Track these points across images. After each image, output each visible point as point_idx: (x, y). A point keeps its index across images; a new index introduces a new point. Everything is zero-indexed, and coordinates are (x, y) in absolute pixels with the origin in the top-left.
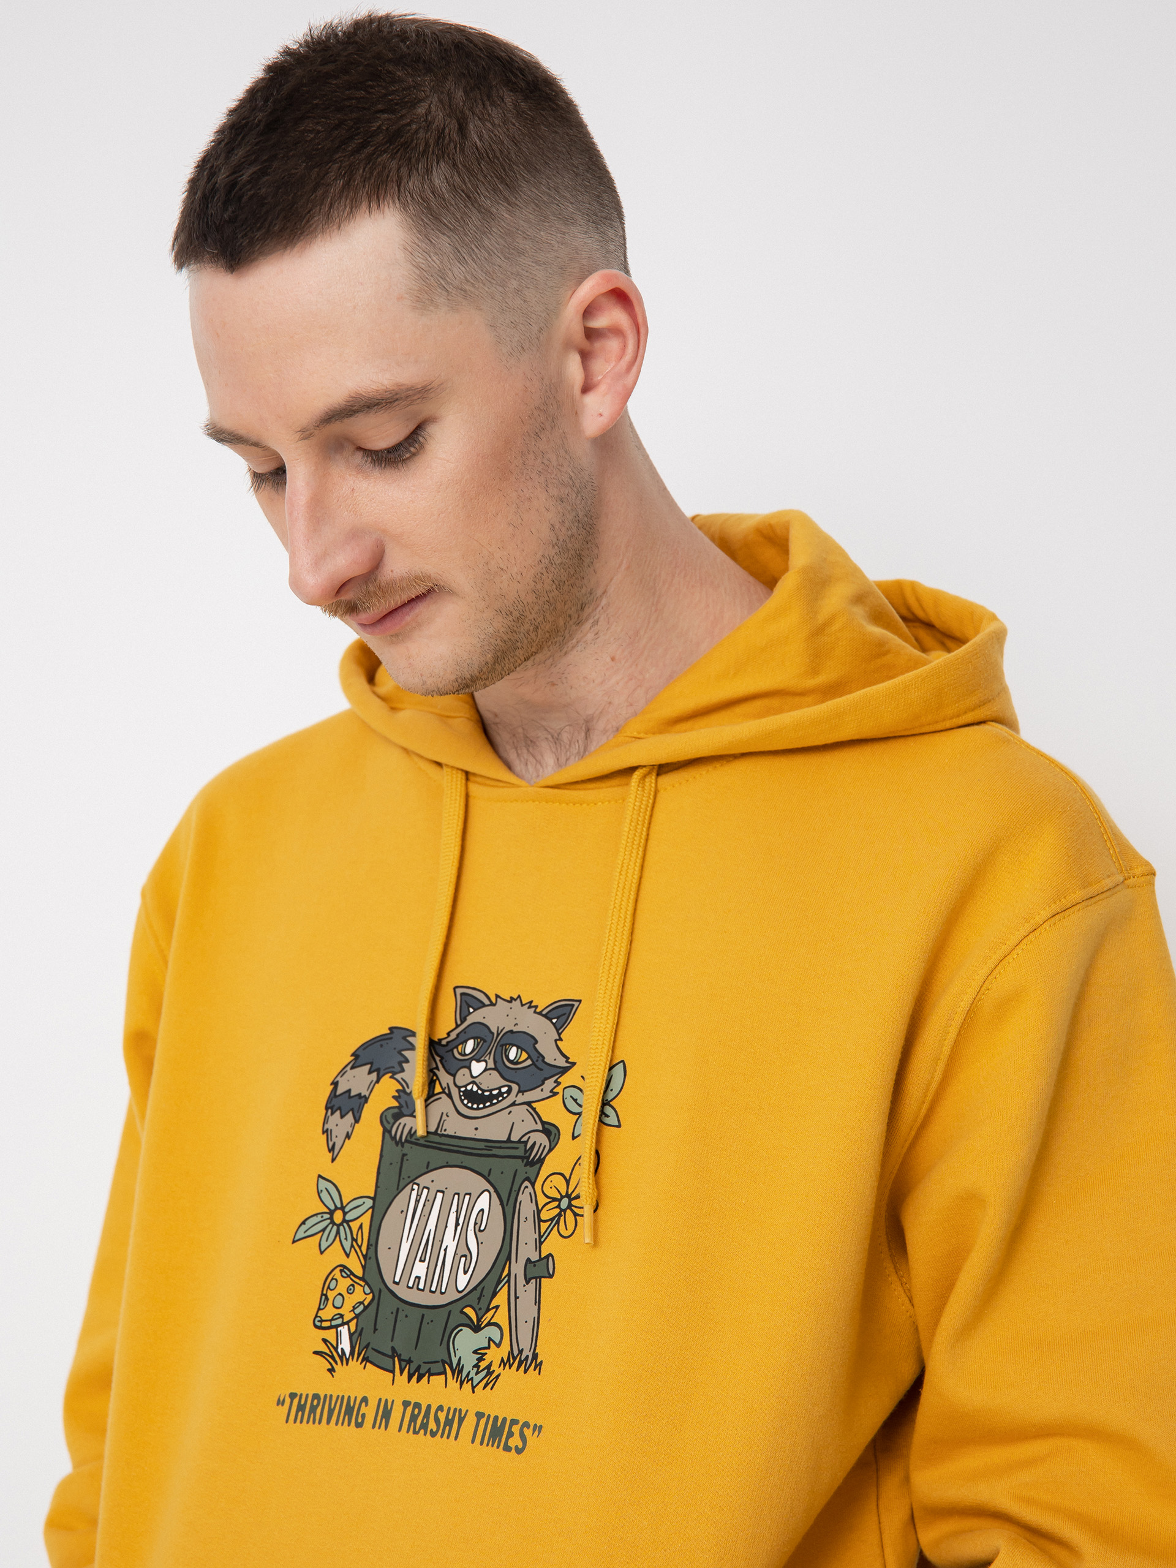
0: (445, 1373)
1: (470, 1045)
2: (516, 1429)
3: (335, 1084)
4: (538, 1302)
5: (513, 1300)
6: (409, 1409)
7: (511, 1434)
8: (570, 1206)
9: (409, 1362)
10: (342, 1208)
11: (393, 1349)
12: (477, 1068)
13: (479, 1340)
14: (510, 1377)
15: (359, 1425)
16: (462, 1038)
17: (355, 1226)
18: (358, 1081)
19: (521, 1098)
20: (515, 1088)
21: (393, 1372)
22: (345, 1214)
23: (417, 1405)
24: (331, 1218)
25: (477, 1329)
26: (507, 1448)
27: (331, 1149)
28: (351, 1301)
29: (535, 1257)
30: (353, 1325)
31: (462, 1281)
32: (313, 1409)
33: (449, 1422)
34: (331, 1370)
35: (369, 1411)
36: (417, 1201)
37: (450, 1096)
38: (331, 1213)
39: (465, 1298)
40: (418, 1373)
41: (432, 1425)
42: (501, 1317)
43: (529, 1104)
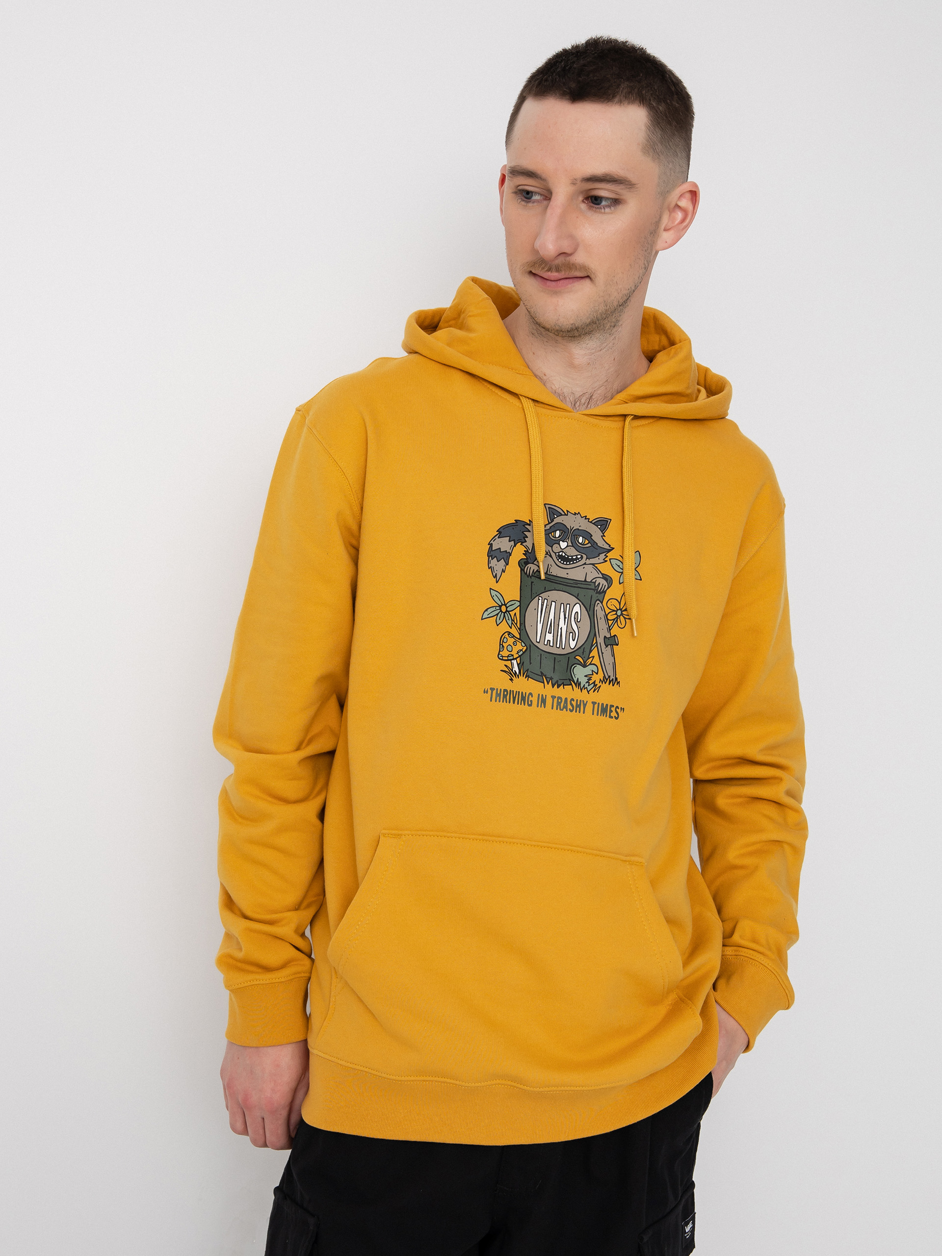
0: (571, 684)
1: (558, 533)
2: (613, 709)
3: (491, 545)
4: (613, 655)
5: (601, 654)
6: (556, 700)
7: (611, 711)
8: (622, 614)
9: (551, 679)
10: (505, 605)
11: (541, 672)
12: (563, 545)
13: (588, 670)
14: (605, 687)
15: (530, 705)
16: (553, 529)
17: (512, 613)
18: (504, 544)
19: (588, 562)
20: (585, 556)
21: (544, 683)
22: (507, 608)
23: (559, 698)
24: (500, 609)
25: (585, 666)
26: (611, 717)
27: (495, 577)
28: (516, 649)
29: (608, 636)
30: (518, 659)
31: (573, 644)
32: (505, 696)
33: (578, 706)
34: (511, 680)
35: (534, 699)
36: (542, 605)
37: (551, 556)
38: (500, 607)
39: (575, 652)
40: (558, 684)
41: (569, 707)
42: (596, 661)
43: (593, 564)
